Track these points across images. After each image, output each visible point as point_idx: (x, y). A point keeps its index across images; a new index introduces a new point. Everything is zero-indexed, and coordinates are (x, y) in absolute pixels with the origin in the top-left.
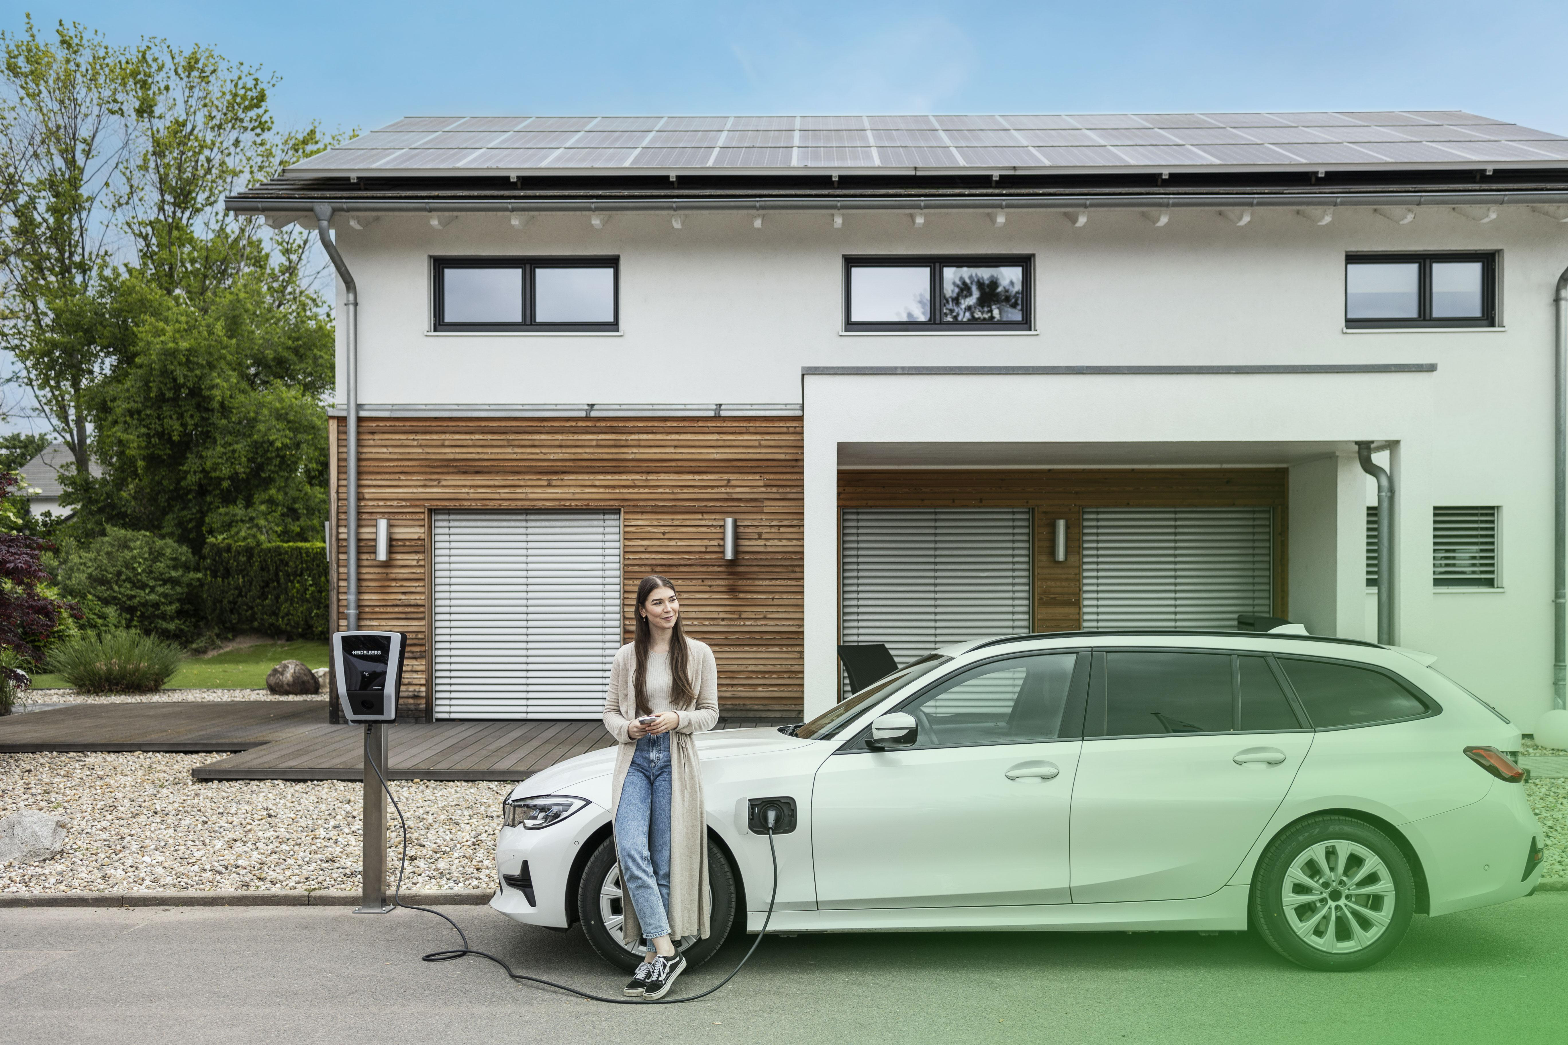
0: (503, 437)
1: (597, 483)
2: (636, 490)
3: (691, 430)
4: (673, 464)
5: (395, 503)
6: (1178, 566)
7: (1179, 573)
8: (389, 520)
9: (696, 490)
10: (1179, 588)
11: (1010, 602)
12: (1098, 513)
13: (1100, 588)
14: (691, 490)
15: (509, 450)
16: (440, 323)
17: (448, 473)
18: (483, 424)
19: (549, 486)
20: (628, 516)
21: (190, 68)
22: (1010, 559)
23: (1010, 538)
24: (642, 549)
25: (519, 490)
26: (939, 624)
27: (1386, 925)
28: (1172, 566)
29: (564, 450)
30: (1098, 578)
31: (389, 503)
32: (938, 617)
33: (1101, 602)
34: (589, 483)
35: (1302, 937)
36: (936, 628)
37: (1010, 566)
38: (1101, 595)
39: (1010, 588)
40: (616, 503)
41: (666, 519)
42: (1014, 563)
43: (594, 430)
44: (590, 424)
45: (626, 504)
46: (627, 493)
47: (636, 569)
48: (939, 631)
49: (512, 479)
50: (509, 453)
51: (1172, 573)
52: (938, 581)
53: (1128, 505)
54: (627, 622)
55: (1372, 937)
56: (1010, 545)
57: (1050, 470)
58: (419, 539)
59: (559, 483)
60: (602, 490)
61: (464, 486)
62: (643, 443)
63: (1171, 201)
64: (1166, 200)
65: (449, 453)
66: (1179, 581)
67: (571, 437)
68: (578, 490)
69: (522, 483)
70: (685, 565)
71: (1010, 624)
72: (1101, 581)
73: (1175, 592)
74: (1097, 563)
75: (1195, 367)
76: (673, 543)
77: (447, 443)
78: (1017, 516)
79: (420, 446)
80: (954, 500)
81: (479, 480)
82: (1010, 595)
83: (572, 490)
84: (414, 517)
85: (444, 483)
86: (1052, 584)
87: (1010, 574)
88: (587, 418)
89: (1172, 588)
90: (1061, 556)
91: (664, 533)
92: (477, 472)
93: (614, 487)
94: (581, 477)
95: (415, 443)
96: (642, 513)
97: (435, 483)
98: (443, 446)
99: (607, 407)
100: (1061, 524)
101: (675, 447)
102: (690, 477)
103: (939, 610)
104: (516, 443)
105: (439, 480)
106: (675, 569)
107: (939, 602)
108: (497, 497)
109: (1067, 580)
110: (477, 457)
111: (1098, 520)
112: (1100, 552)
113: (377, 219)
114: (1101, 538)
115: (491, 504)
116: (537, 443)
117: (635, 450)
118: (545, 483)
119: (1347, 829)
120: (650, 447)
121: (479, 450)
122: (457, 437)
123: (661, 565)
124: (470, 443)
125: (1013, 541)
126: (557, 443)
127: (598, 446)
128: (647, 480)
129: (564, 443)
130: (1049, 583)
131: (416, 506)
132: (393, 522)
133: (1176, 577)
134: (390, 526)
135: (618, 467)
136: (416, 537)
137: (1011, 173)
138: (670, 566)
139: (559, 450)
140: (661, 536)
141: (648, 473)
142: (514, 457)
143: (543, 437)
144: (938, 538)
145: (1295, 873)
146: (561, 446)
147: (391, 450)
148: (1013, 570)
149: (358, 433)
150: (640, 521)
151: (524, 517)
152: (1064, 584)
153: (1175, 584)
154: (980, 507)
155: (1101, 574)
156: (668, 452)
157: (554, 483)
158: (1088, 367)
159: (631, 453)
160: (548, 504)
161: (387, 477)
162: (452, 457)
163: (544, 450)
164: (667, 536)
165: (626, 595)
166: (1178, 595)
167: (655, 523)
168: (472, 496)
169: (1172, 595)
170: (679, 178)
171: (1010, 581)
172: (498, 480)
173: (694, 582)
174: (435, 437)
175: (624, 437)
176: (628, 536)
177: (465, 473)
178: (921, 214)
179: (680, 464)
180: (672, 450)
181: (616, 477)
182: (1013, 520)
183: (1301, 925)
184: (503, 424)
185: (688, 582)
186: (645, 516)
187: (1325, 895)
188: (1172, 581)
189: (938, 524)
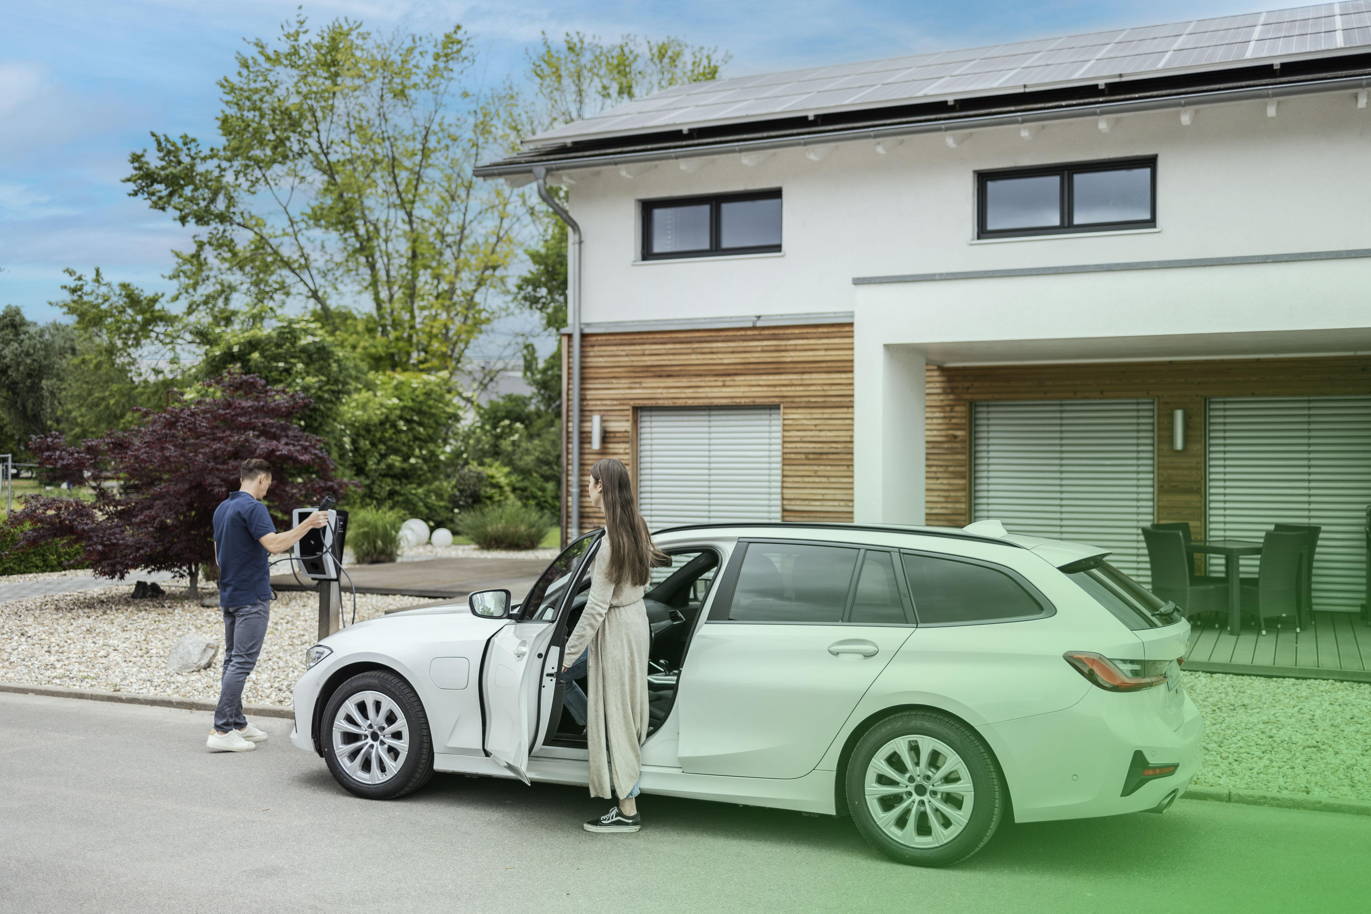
0: (689, 346)
1: (761, 383)
2: (793, 388)
3: (839, 334)
4: (823, 365)
5: (608, 402)
6: (1312, 456)
7: (1313, 462)
8: (602, 416)
9: (842, 387)
10: (1312, 477)
11: (1135, 489)
12: (1225, 403)
13: (1228, 477)
14: (838, 387)
15: (694, 357)
16: (647, 253)
17: (647, 377)
18: (674, 335)
19: (724, 386)
20: (787, 411)
21: (662, 55)
22: (1134, 448)
23: (1135, 428)
24: (798, 439)
25: (700, 390)
26: (1064, 509)
27: (964, 825)
28: (1305, 455)
29: (736, 355)
30: (1225, 466)
31: (604, 402)
32: (1064, 502)
33: (1228, 491)
34: (755, 383)
35: (882, 827)
36: (1061, 513)
37: (1134, 455)
38: (1228, 484)
39: (1134, 476)
40: (777, 400)
41: (817, 413)
42: (1138, 452)
43: (760, 337)
44: (756, 332)
45: (785, 400)
46: (786, 391)
47: (793, 456)
48: (1064, 516)
49: (695, 381)
50: (694, 359)
51: (1306, 463)
52: (1064, 468)
53: (1253, 394)
54: (785, 502)
55: (949, 836)
56: (1135, 434)
57: (1171, 362)
58: (626, 432)
59: (731, 383)
60: (765, 389)
61: (659, 388)
62: (799, 348)
63: (1270, 92)
64: (1265, 91)
65: (649, 361)
66: (1312, 470)
67: (741, 344)
68: (746, 389)
69: (703, 384)
70: (833, 453)
71: (1135, 510)
72: (1228, 470)
73: (1309, 481)
74: (1225, 452)
75: (1228, 258)
76: (823, 434)
77: (647, 352)
78: (1141, 407)
79: (627, 355)
80: (1075, 393)
81: (670, 382)
82: (1135, 482)
83: (742, 389)
84: (622, 413)
85: (644, 385)
86: (1173, 472)
87: (1134, 462)
88: (754, 328)
89: (1306, 477)
90: (1179, 445)
91: (816, 425)
92: (669, 376)
93: (775, 386)
94: (748, 378)
95: (623, 353)
96: (798, 408)
97: (638, 385)
98: (644, 355)
99: (770, 317)
100: (1179, 415)
101: (826, 350)
102: (838, 376)
103: (1064, 495)
104: (699, 350)
105: (640, 383)
106: (824, 457)
107: (1064, 489)
108: (684, 396)
109: (1191, 468)
110: (669, 363)
111: (1225, 410)
112: (1228, 441)
113: (598, 173)
114: (1228, 427)
115: (680, 402)
116: (714, 350)
117: (792, 354)
118: (721, 384)
119: (928, 725)
120: (805, 350)
121: (671, 357)
122: (654, 347)
123: (814, 453)
124: (664, 352)
125: (1138, 431)
126: (731, 350)
127: (763, 351)
128: (802, 379)
129: (736, 350)
130: (1170, 471)
131: (624, 404)
132: (605, 418)
133: (1309, 466)
134: (603, 421)
135: (778, 368)
136: (623, 429)
137: (1117, 80)
138: (821, 454)
139: (731, 356)
140: (813, 428)
141: (803, 373)
142: (697, 362)
143: (720, 345)
144: (1064, 428)
145: (878, 764)
146: (733, 352)
147: (606, 359)
148: (1138, 459)
149: (582, 346)
150: (797, 415)
151: (706, 413)
152: (1185, 472)
153: (1309, 474)
154: (1101, 398)
155: (1228, 463)
156: (820, 355)
157: (727, 383)
158: (1117, 264)
159: (789, 357)
160: (724, 402)
161: (603, 381)
162: (649, 363)
163: (720, 356)
164: (819, 428)
165: (785, 479)
166: (1312, 484)
167: (809, 416)
168: (665, 396)
169: (1306, 484)
170: (817, 117)
171: (1134, 469)
172: (684, 382)
173: (841, 468)
174: (638, 347)
175: (783, 343)
176: (786, 428)
177: (660, 376)
178: (1025, 128)
179: (829, 364)
180: (823, 353)
181: (777, 377)
182: (1138, 410)
183: (882, 815)
184: (689, 335)
185: (835, 468)
186: (800, 411)
187: (909, 789)
188: (1306, 470)
189: (1064, 415)
